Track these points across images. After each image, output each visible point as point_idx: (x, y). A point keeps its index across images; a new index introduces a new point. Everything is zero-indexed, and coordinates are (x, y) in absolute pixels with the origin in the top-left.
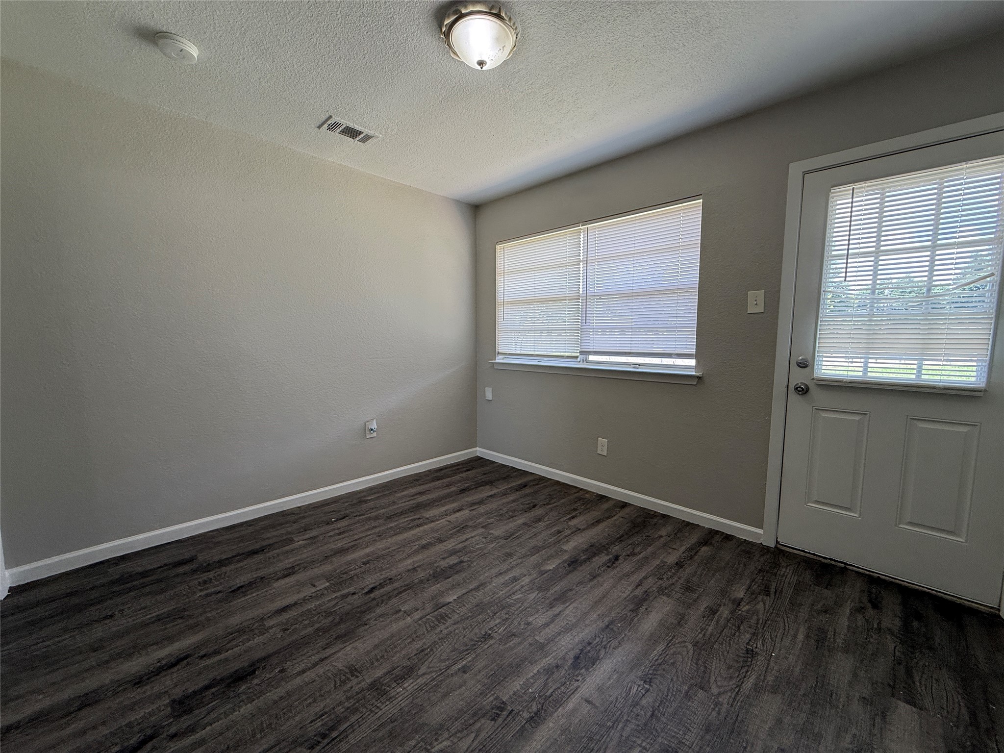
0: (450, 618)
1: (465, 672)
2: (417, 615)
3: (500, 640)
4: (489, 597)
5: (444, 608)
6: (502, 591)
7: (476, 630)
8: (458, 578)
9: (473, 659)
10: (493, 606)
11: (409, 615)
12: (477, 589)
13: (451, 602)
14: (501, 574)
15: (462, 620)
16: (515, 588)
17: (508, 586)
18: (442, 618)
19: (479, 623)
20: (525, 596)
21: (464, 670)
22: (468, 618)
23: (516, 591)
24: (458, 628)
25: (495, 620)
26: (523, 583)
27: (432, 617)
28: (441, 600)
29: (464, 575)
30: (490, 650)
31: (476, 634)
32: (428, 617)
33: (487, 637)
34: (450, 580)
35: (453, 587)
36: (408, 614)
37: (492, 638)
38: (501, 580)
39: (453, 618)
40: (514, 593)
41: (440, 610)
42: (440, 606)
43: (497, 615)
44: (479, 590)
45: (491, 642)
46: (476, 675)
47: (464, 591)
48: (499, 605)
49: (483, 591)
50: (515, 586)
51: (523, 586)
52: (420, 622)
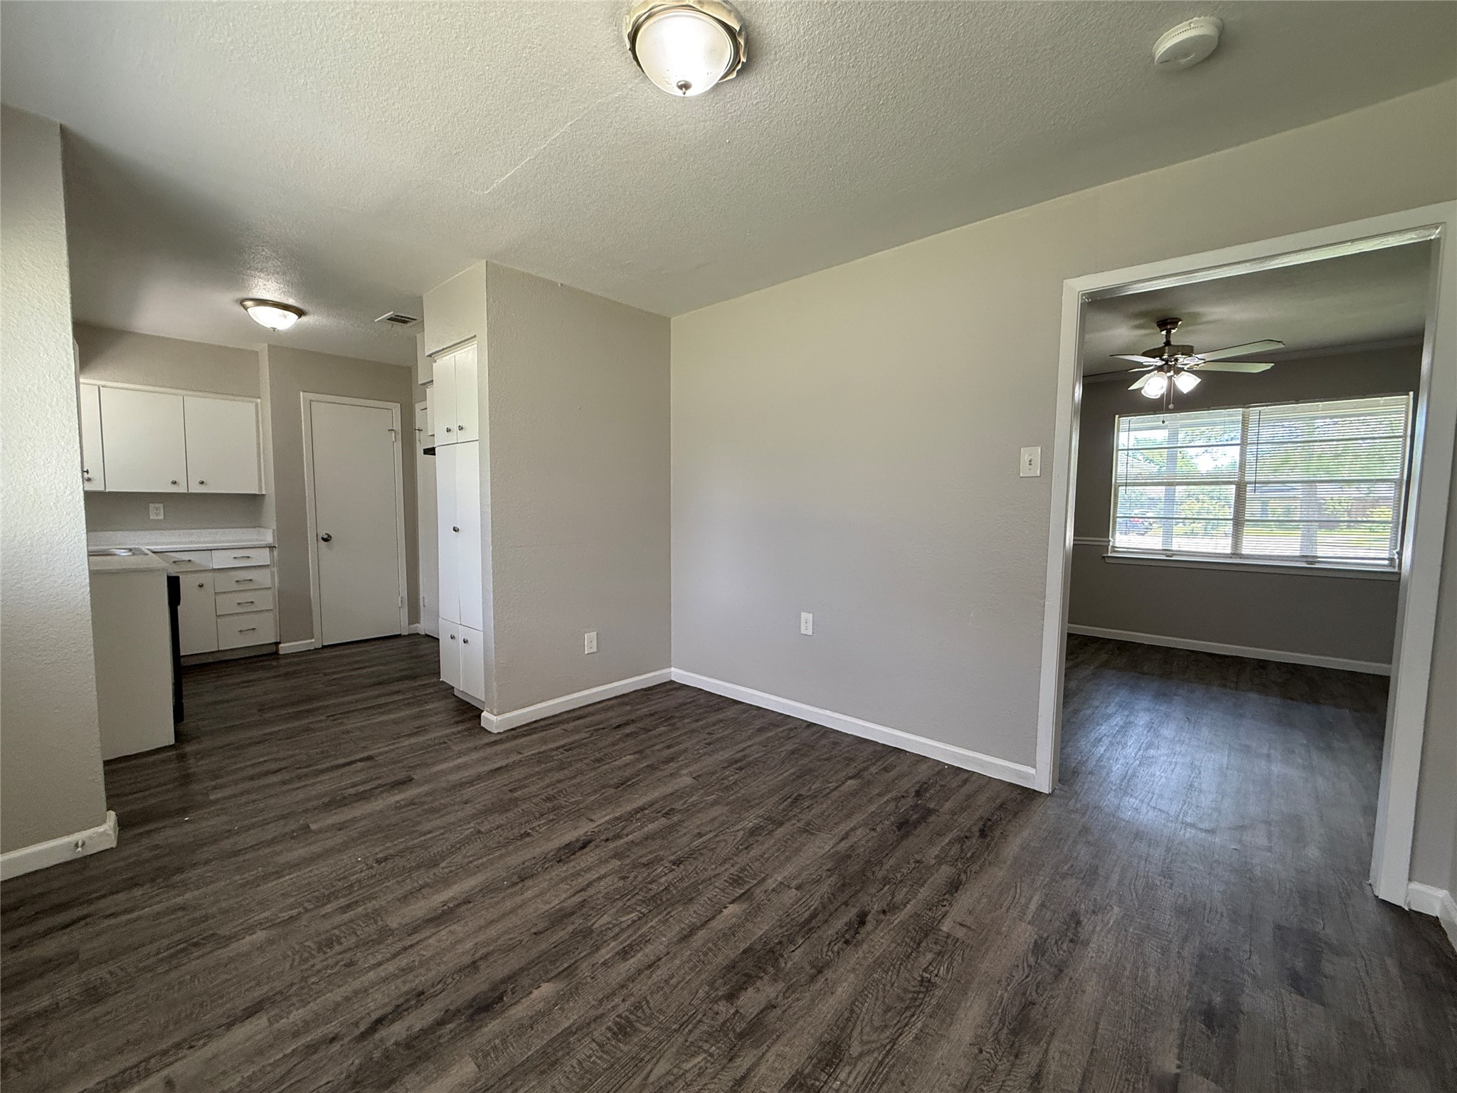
0: (725, 881)
1: (699, 833)
2: (771, 884)
3: (662, 860)
4: (672, 914)
5: (738, 895)
6: (652, 927)
7: (691, 869)
8: (730, 952)
9: (691, 843)
10: (668, 900)
11: (781, 883)
12: (693, 930)
13: (731, 903)
14: (650, 966)
15: (710, 879)
16: (630, 931)
17: (640, 936)
18: (736, 881)
19: (687, 877)
20: (616, 919)
21: (700, 835)
22: (703, 882)
23: (629, 926)
24: (712, 869)
25: (666, 881)
26: (613, 944)
27: (749, 882)
28: (744, 906)
29: (720, 959)
30: (674, 850)
31: (690, 864)
32: (755, 882)
33: (677, 863)
34: (743, 946)
35: (732, 931)
36: (783, 886)
37: (670, 862)
38: (649, 952)
39: (722, 881)
40: (634, 922)
41: (742, 891)
42: (744, 897)
43: (663, 887)
44: (689, 927)
45: (673, 858)
46: (688, 832)
47: (714, 924)
48: (659, 902)
49: (683, 926)
50: (629, 937)
51: (615, 937)
52: (763, 875)
